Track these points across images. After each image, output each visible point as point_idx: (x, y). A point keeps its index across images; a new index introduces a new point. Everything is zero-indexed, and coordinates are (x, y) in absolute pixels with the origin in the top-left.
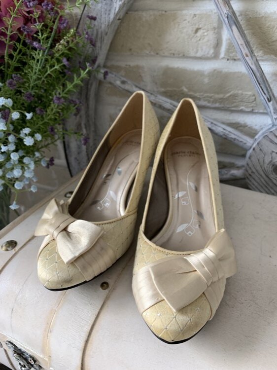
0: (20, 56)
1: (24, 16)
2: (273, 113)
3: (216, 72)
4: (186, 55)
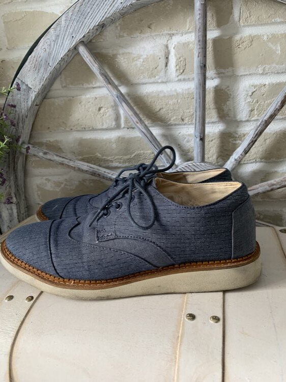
3: (120, 138)
4: (94, 128)
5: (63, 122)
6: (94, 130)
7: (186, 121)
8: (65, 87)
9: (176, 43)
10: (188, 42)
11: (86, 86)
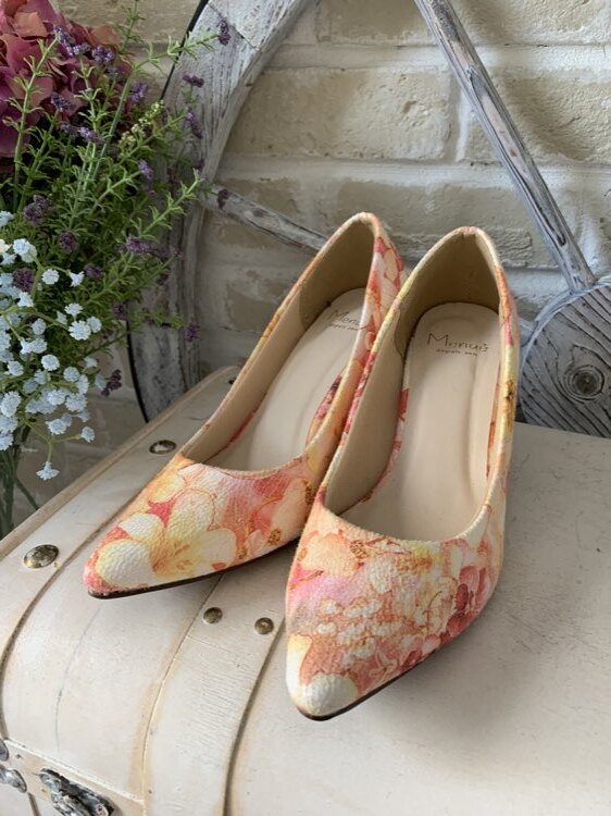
0: (46, 157)
1: (55, 77)
2: (570, 268)
3: (449, 188)
4: (386, 156)
5: (309, 135)
6: (384, 159)
8: (327, 39)
11: (381, 39)
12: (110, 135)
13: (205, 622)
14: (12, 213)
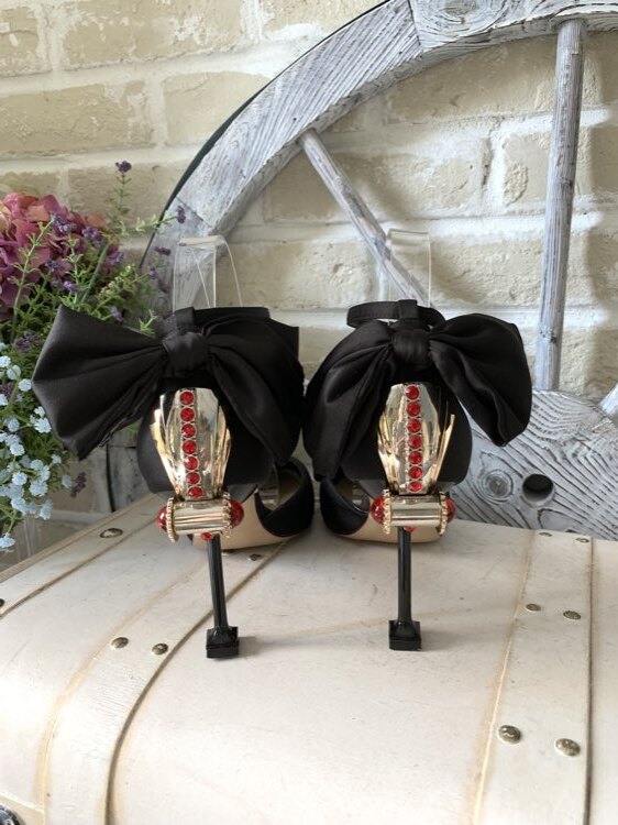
0: (41, 305)
1: (52, 248)
4: (322, 306)
5: (261, 292)
6: (320, 309)
7: (519, 301)
8: (271, 220)
9: (508, 136)
10: (536, 134)
12: (89, 287)
13: (113, 648)
14: (6, 343)
